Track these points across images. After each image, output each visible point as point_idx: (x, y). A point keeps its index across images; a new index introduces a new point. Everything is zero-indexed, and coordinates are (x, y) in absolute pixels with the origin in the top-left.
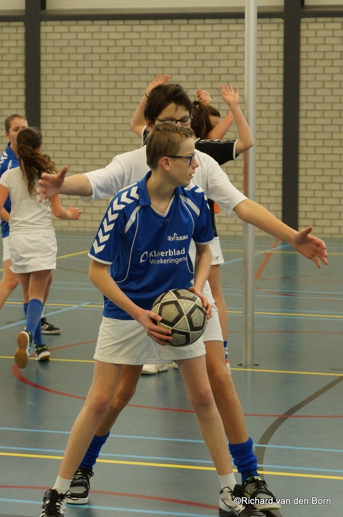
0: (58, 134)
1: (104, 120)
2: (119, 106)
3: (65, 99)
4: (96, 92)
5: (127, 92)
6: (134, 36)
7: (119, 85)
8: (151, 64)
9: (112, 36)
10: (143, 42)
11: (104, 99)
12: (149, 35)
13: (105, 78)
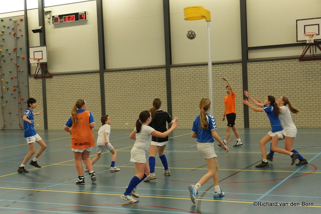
0: (176, 100)
1: (190, 96)
2: (194, 92)
3: (178, 90)
4: (187, 88)
5: (196, 87)
6: (197, 71)
7: (194, 85)
8: (203, 79)
9: (191, 71)
10: (200, 72)
11: (189, 90)
12: (202, 70)
13: (190, 83)
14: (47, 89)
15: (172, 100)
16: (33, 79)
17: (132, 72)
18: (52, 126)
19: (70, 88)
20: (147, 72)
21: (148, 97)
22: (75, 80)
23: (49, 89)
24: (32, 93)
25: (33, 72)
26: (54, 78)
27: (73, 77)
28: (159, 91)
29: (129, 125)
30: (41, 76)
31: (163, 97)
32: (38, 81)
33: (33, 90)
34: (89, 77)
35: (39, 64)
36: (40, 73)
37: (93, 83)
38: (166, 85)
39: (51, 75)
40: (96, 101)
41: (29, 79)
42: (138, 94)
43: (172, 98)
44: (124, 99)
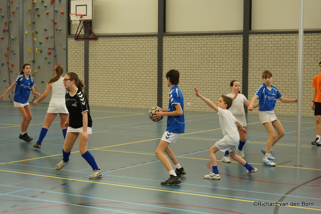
0: (255, 77)
2: (278, 67)
3: (257, 64)
4: (269, 61)
5: (281, 61)
6: (284, 40)
7: (278, 59)
8: (291, 50)
9: (276, 40)
10: (288, 42)
12: (290, 40)
13: (273, 56)
14: (90, 54)
15: (249, 77)
16: (73, 40)
17: (199, 38)
18: (94, 101)
19: (119, 54)
20: (219, 38)
21: (218, 71)
22: (126, 44)
23: (92, 54)
24: (71, 58)
25: (74, 31)
26: (100, 40)
27: (123, 40)
28: (233, 64)
29: (192, 106)
30: (83, 37)
31: (238, 72)
32: (79, 43)
33: (73, 54)
34: (144, 42)
35: (82, 21)
36: (83, 33)
37: (149, 49)
38: (242, 56)
39: (96, 36)
40: (151, 73)
41: (68, 41)
42: (205, 66)
43: (249, 74)
44: (187, 71)
